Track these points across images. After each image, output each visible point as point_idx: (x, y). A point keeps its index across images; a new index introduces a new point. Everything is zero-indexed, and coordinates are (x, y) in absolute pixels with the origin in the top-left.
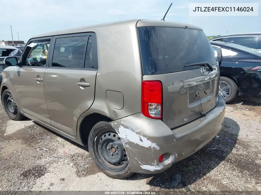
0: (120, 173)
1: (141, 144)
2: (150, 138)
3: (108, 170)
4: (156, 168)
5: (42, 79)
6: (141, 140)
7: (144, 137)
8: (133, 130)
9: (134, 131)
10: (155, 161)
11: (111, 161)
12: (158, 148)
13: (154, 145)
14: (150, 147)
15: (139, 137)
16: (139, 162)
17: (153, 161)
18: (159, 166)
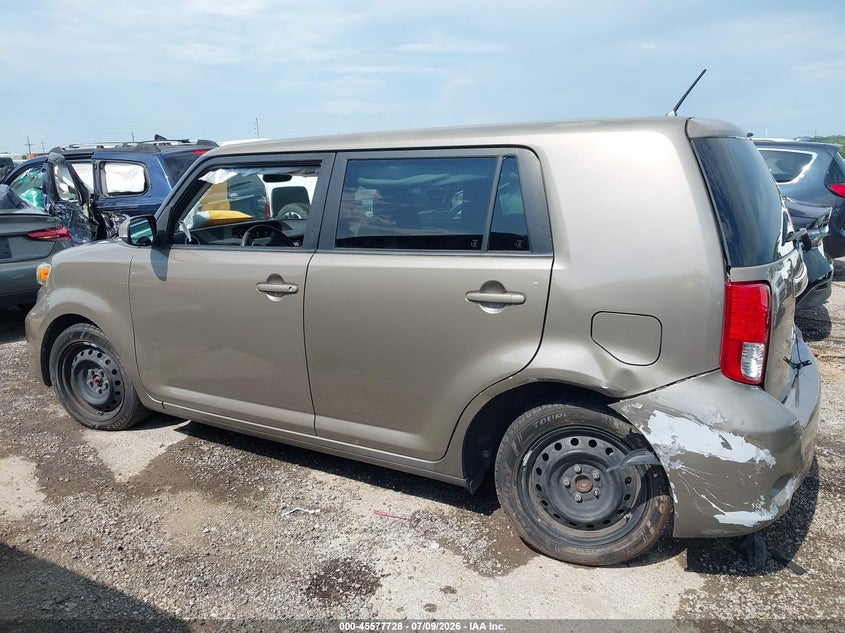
0: (615, 548)
1: (724, 455)
2: (752, 438)
3: (572, 545)
4: (762, 515)
5: (294, 288)
6: (726, 445)
7: (736, 435)
8: (699, 421)
9: (702, 422)
10: (762, 497)
11: (582, 517)
12: (771, 461)
13: (763, 455)
14: (753, 460)
15: (720, 436)
16: (714, 506)
17: (756, 499)
18: (769, 510)
